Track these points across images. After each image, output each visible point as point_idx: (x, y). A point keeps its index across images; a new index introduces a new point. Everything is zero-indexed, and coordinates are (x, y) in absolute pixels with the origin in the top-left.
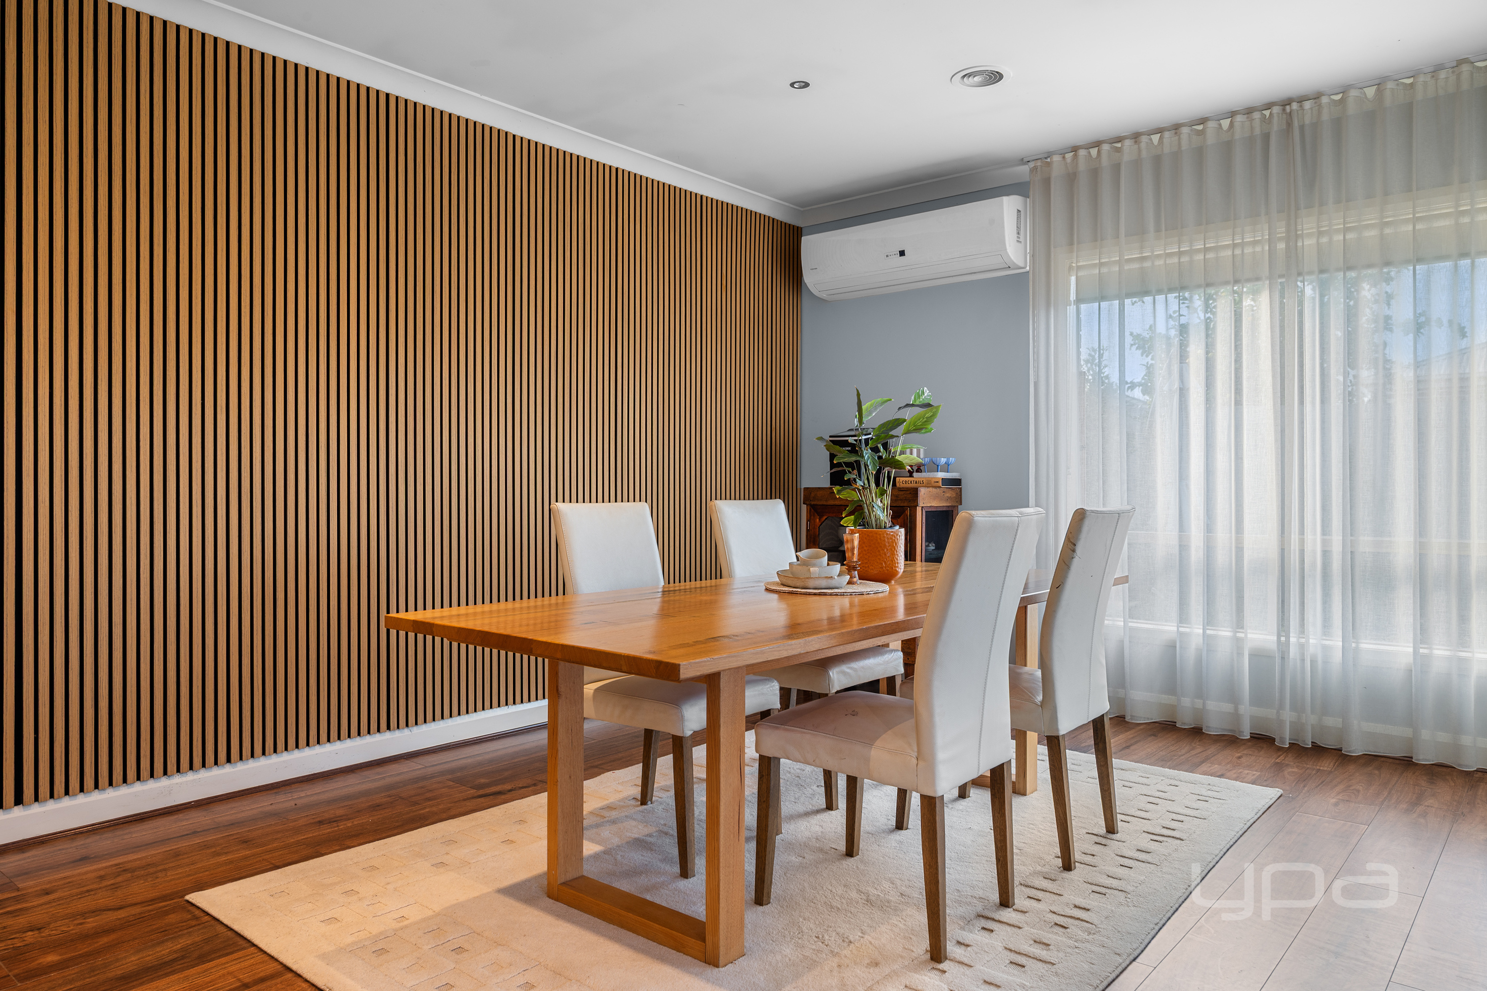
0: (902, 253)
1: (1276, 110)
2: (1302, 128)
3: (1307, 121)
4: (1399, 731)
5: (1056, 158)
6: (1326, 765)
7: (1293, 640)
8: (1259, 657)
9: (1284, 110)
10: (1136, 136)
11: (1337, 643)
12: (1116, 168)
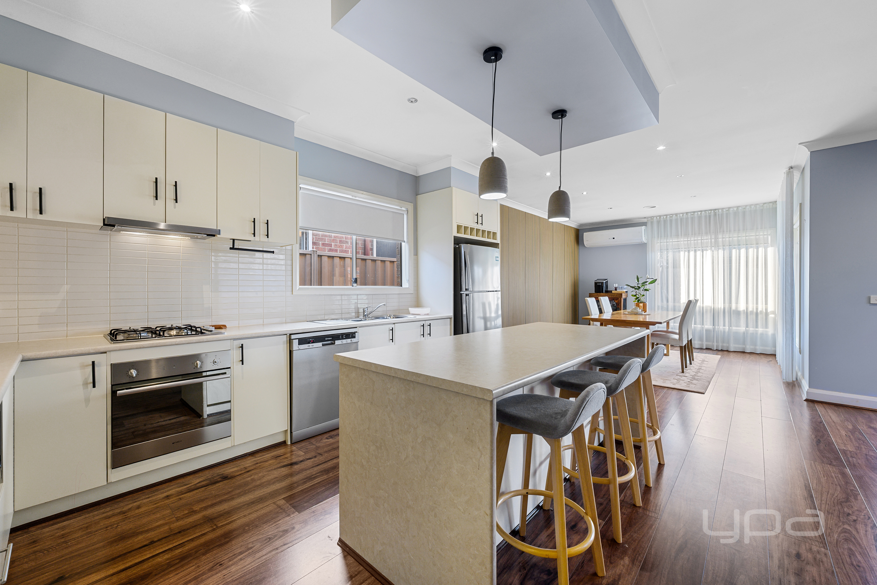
0: (614, 238)
1: (712, 211)
2: (719, 215)
3: (720, 213)
4: (741, 346)
5: (655, 218)
6: (725, 353)
7: (716, 327)
8: (707, 331)
9: (714, 211)
10: (676, 215)
11: (727, 328)
12: (671, 221)
